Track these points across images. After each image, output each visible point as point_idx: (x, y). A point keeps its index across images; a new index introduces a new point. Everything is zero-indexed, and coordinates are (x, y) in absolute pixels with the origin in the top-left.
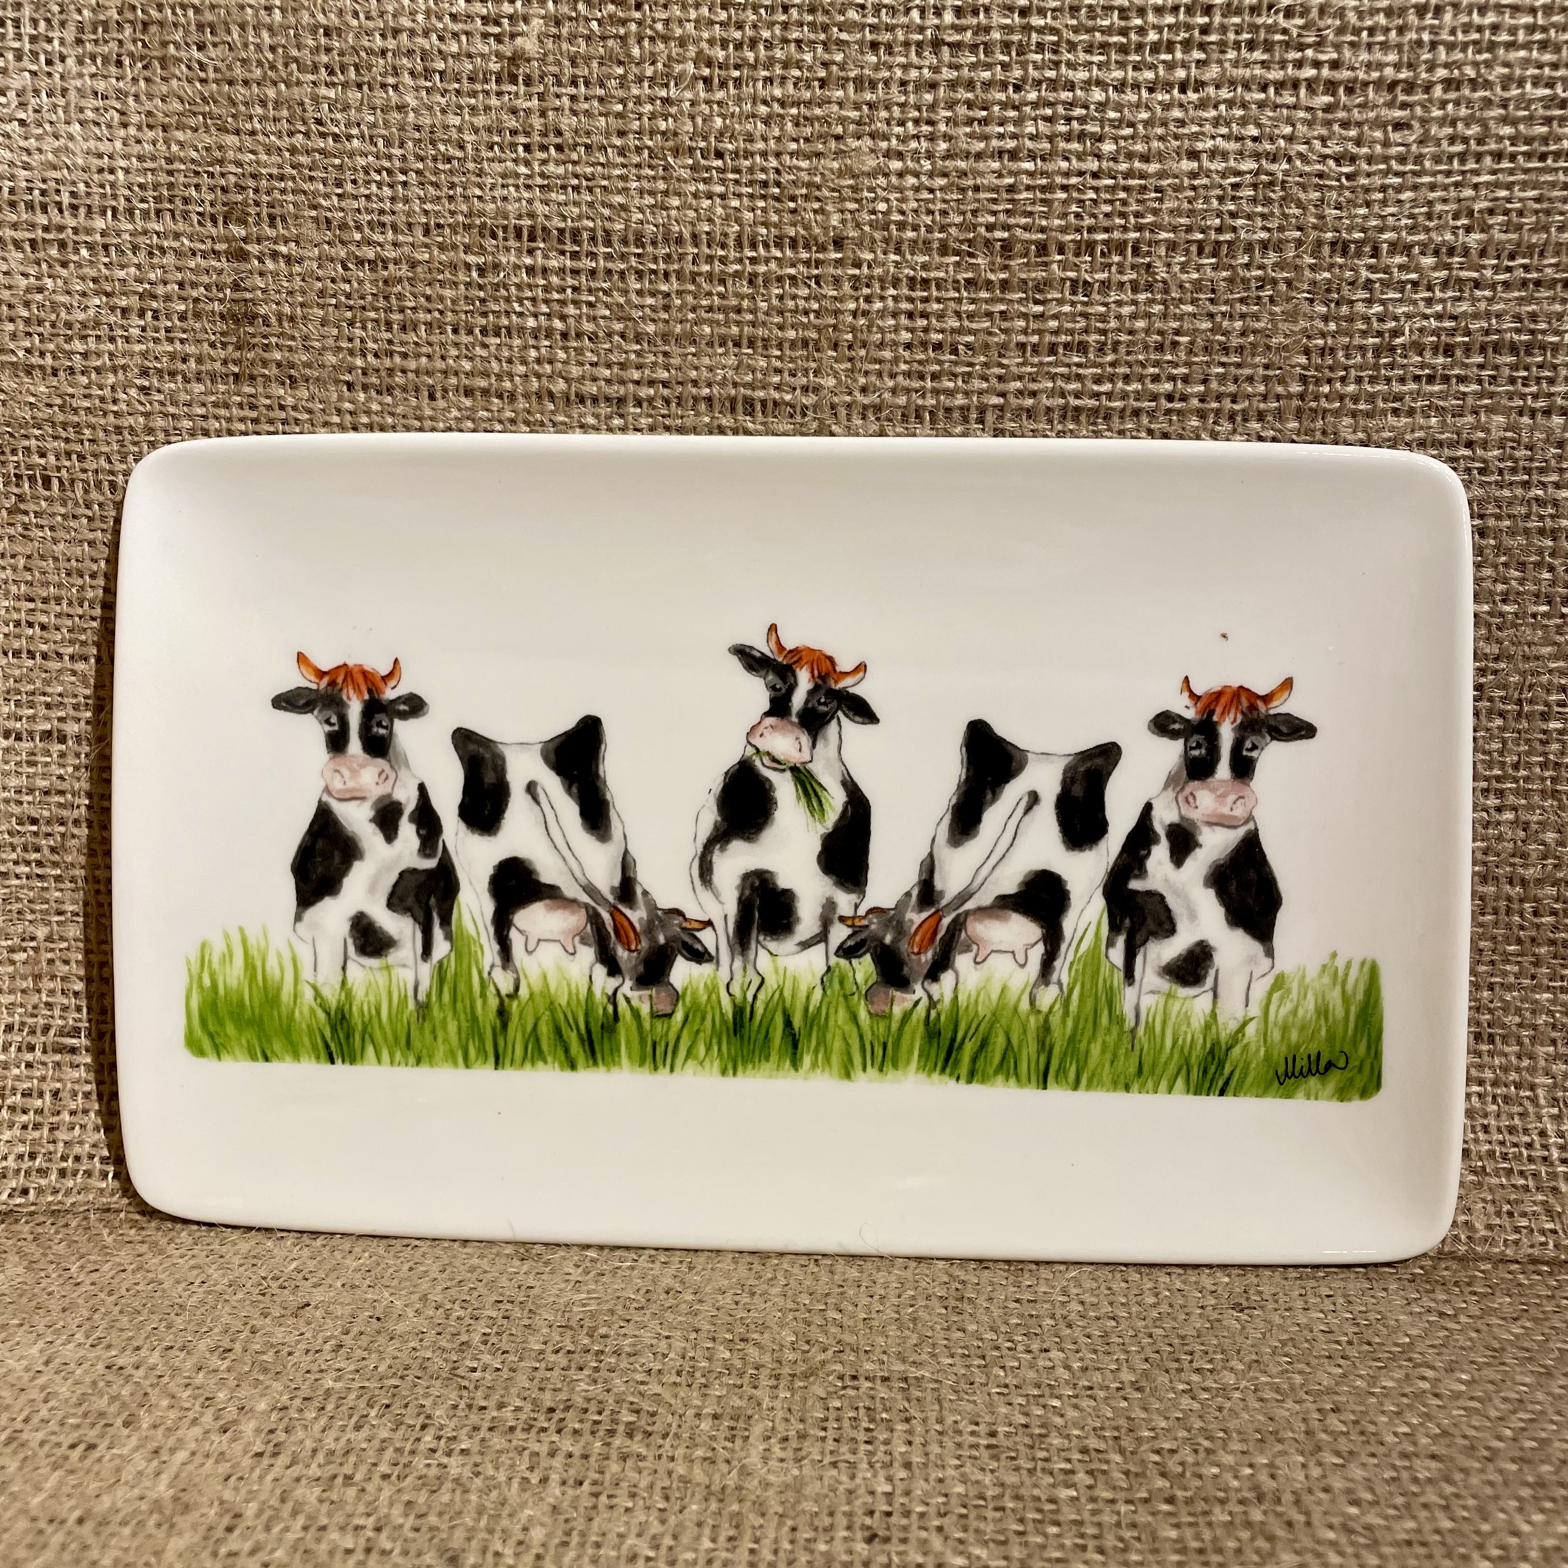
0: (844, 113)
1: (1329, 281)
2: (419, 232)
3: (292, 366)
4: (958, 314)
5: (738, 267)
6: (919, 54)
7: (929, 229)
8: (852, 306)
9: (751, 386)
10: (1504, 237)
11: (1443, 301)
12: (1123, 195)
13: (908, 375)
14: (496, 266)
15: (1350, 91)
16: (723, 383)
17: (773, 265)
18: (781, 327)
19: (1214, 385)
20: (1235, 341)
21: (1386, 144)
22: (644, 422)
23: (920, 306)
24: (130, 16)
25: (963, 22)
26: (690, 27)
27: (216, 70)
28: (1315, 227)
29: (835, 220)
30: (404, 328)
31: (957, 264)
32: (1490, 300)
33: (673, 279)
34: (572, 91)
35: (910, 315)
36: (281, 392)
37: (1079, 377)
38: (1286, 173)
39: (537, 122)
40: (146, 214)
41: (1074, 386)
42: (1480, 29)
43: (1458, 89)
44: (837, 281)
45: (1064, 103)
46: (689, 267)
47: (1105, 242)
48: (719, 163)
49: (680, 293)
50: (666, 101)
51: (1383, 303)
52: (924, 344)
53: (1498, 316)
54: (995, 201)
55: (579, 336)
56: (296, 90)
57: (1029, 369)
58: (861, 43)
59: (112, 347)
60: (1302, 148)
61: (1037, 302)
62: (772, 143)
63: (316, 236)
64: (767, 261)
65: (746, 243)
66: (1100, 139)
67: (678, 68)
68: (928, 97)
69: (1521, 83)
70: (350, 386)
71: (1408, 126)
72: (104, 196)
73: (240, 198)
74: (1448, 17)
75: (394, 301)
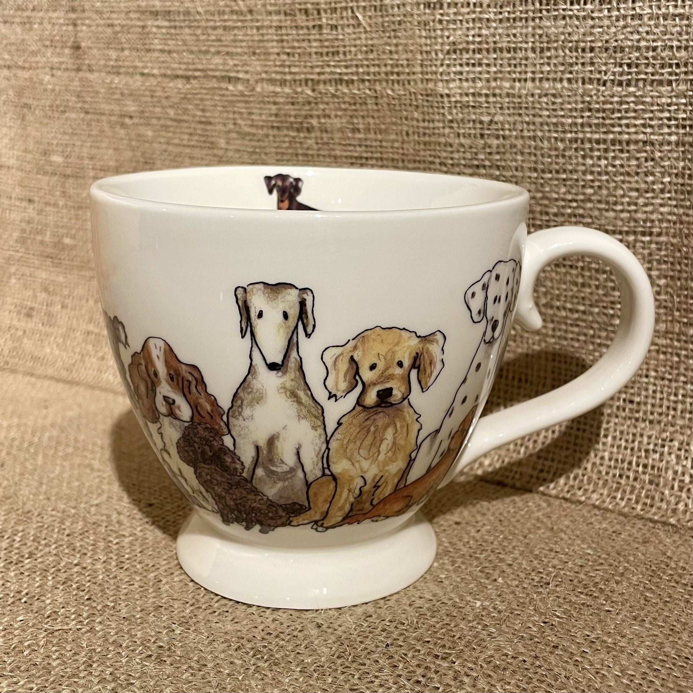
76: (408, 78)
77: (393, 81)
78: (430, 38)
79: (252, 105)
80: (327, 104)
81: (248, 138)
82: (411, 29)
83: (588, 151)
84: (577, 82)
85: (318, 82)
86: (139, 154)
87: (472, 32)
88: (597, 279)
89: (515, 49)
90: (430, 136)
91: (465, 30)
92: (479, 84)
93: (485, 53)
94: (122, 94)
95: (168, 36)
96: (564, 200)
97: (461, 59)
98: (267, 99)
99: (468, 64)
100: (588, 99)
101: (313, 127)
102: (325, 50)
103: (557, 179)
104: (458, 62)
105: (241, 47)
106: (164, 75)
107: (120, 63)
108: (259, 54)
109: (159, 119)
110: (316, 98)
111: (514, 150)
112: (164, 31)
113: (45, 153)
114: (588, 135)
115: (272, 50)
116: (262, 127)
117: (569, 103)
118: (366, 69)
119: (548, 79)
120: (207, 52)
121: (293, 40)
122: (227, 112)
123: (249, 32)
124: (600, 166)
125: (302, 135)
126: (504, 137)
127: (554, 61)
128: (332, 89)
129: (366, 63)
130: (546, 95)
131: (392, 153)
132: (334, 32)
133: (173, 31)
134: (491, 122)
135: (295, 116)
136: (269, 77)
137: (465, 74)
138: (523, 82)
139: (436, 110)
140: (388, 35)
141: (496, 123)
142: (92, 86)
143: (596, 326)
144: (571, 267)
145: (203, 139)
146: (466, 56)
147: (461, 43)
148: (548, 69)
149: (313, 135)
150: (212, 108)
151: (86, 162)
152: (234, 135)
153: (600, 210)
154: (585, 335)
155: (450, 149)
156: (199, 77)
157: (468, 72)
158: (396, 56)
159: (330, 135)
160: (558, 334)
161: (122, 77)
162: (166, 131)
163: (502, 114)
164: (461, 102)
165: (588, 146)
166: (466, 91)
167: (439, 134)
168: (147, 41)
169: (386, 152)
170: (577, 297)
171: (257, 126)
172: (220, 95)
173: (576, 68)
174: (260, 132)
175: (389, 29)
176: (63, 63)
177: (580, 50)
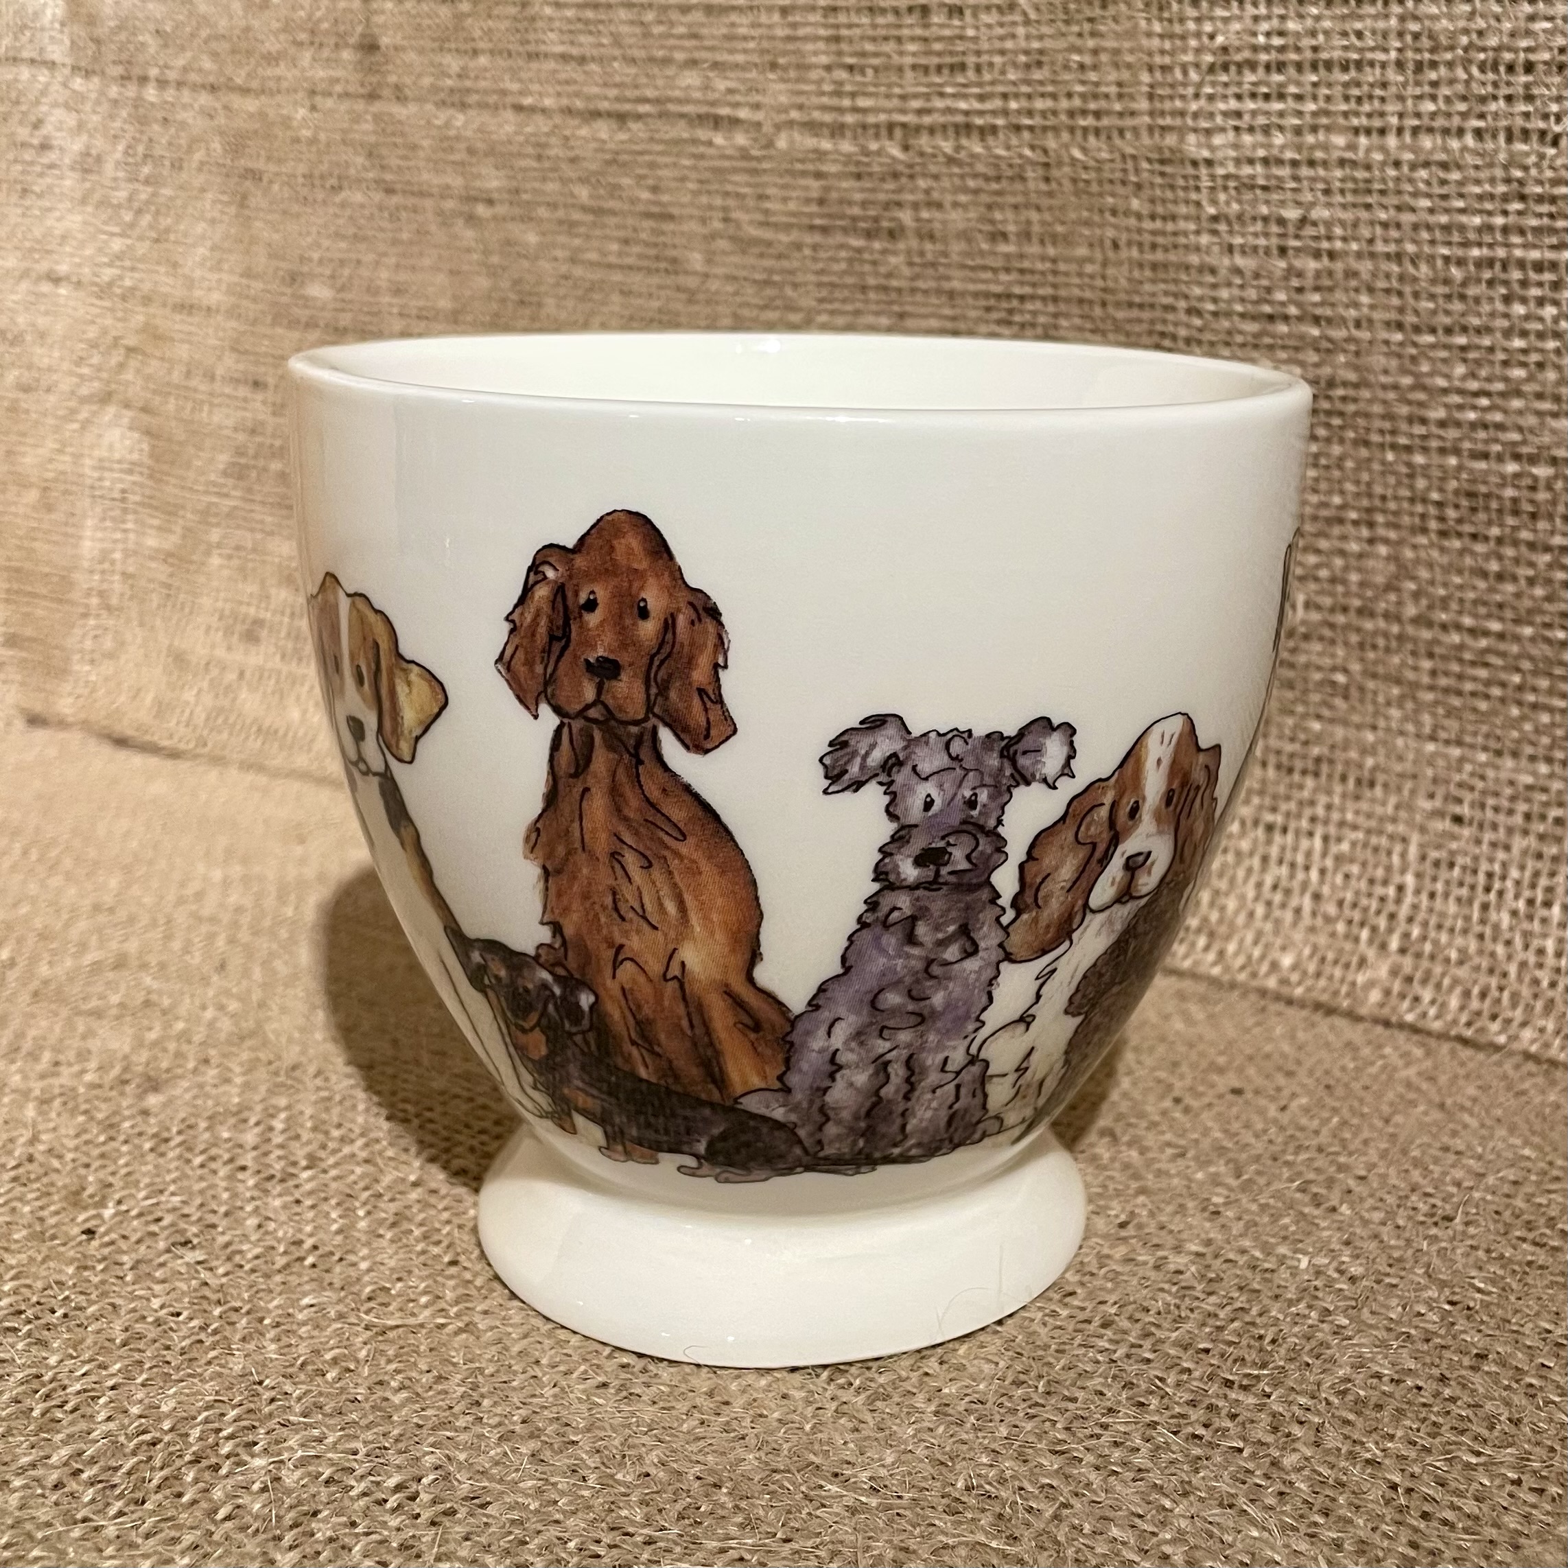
76: (1119, 123)
77: (1085, 130)
78: (1171, 36)
79: (765, 178)
80: (936, 177)
81: (756, 250)
82: (1130, 18)
83: (1516, 287)
84: (1494, 137)
85: (918, 129)
86: (505, 284)
87: (1265, 26)
88: (1532, 564)
89: (1359, 65)
90: (1166, 250)
91: (1248, 22)
92: (1278, 139)
93: (1292, 71)
94: (471, 151)
95: (580, 26)
96: (1461, 392)
97: (1239, 84)
98: (799, 166)
99: (1253, 96)
100: (1518, 174)
101: (902, 229)
102: (935, 60)
103: (1446, 347)
104: (1233, 90)
105: (745, 51)
106: (569, 111)
107: (468, 83)
108: (785, 69)
109: (553, 206)
110: (911, 166)
111: (1353, 283)
112: (570, 13)
113: (293, 278)
114: (1518, 253)
115: (814, 60)
116: (788, 227)
117: (1478, 182)
118: (1024, 103)
119: (1430, 130)
120: (666, 61)
121: (862, 38)
122: (709, 192)
123: (764, 19)
124: (1541, 319)
125: (877, 245)
126: (1332, 255)
127: (1445, 91)
128: (947, 146)
129: (1025, 89)
130: (1426, 164)
131: (1080, 287)
132: (956, 22)
133: (590, 14)
134: (1303, 221)
135: (864, 204)
136: (806, 118)
137: (1247, 117)
138: (1375, 135)
139: (1181, 194)
140: (1076, 29)
141: (1315, 224)
142: (403, 134)
143: (1526, 665)
144: (1474, 537)
145: (652, 252)
146: (1249, 77)
147: (1239, 49)
148: (1431, 107)
149: (901, 246)
150: (673, 184)
151: (386, 299)
152: (722, 244)
153: (1539, 414)
154: (1503, 685)
155: (1210, 279)
156: (648, 115)
157: (1254, 113)
158: (1093, 76)
159: (939, 247)
160: (1443, 681)
161: (472, 113)
162: (570, 234)
163: (1329, 205)
164: (1237, 177)
165: (1516, 275)
166: (1248, 154)
167: (1186, 247)
168: (531, 36)
169: (1067, 285)
170: (1485, 603)
171: (776, 226)
172: (694, 156)
173: (1493, 107)
174: (784, 238)
175: (1078, 16)
176: (337, 80)
177: (1502, 69)
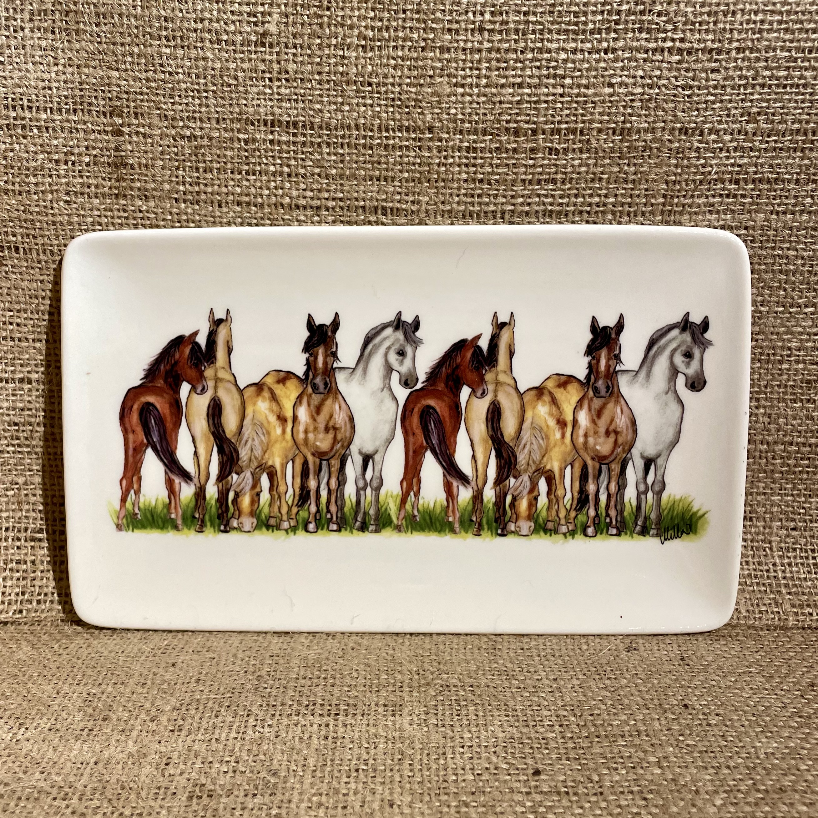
0: (434, 64)
1: (678, 149)
2: (214, 122)
3: (146, 190)
4: (491, 165)
5: (379, 141)
6: (472, 35)
7: (477, 123)
8: (437, 161)
9: (385, 200)
10: (765, 126)
11: (734, 157)
12: (575, 105)
13: (465, 195)
14: (254, 140)
15: (689, 53)
16: (371, 199)
17: (397, 140)
18: (401, 171)
19: (620, 199)
20: (631, 177)
21: (707, 80)
22: (330, 219)
23: (473, 161)
24: (59, 8)
25: (496, 19)
26: (355, 20)
27: (106, 37)
28: (671, 121)
29: (429, 118)
30: (205, 171)
31: (491, 140)
32: (758, 157)
33: (346, 147)
34: (294, 51)
35: (467, 165)
36: (140, 203)
37: (553, 196)
38: (657, 94)
39: (276, 67)
40: (68, 111)
41: (550, 200)
42: (755, 22)
43: (743, 52)
44: (429, 149)
45: (546, 59)
46: (354, 141)
47: (566, 129)
48: (370, 88)
49: (349, 154)
50: (343, 57)
51: (705, 158)
52: (474, 180)
53: (762, 165)
54: (510, 108)
55: (297, 175)
56: (149, 49)
57: (527, 192)
58: (443, 29)
59: (50, 180)
60: (665, 82)
61: (531, 159)
62: (397, 79)
63: (160, 124)
64: (394, 138)
65: (383, 129)
66: (564, 77)
67: (348, 41)
68: (477, 57)
69: (775, 50)
70: (177, 200)
71: (718, 71)
72: (46, 102)
73: (119, 104)
74: (739, 16)
75: (200, 157)
